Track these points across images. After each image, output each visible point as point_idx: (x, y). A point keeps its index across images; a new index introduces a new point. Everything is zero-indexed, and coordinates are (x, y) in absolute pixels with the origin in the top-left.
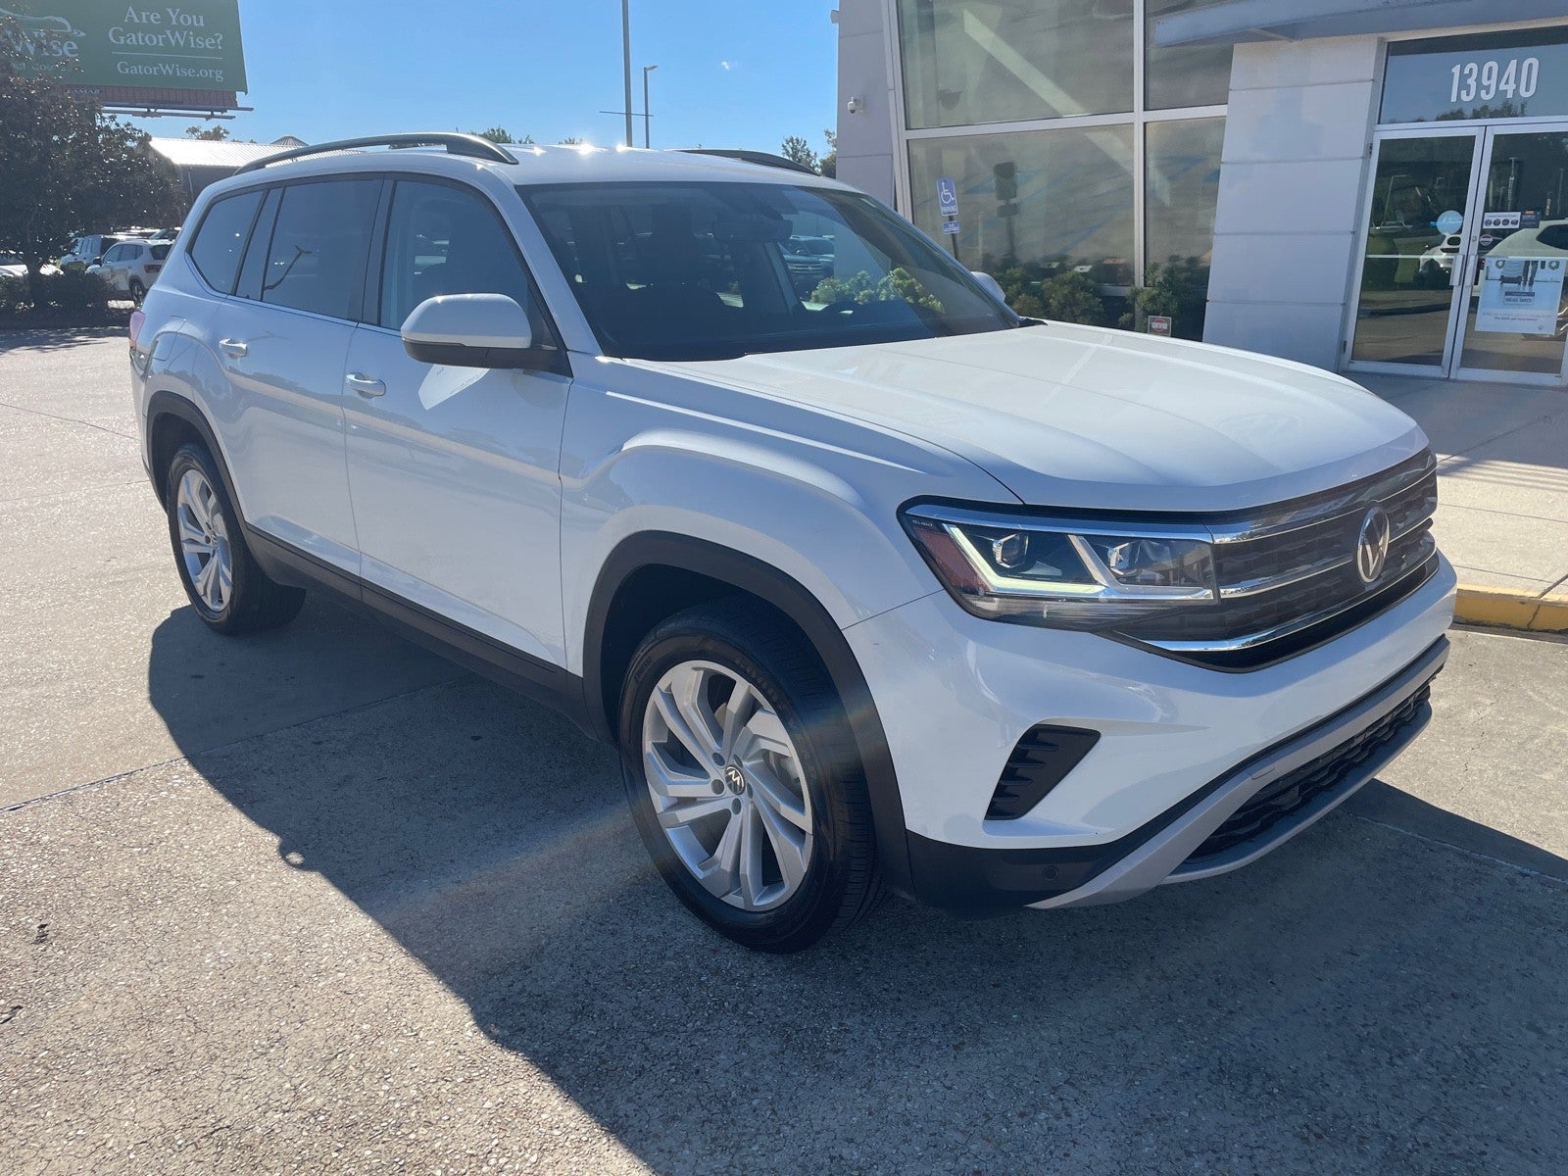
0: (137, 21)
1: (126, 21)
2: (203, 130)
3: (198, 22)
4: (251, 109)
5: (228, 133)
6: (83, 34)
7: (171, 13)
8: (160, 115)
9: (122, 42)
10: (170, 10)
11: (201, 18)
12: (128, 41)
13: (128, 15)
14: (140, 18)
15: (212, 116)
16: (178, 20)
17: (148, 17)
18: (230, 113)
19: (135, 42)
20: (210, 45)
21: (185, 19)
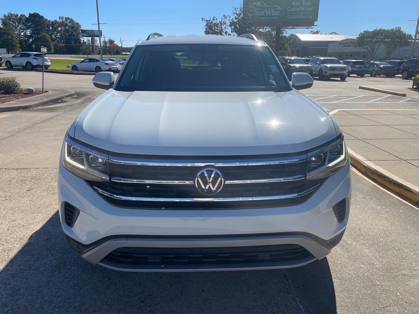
0: (294, 5)
1: (292, 5)
2: (314, 32)
3: (309, 4)
4: (317, 26)
5: (320, 32)
6: (282, 9)
7: (303, 2)
8: (296, 28)
9: (290, 10)
10: (303, 1)
11: (310, 3)
12: (292, 10)
13: (293, 4)
14: (295, 4)
15: (308, 28)
16: (304, 4)
17: (297, 4)
18: (312, 27)
19: (293, 10)
20: (311, 10)
21: (306, 3)
